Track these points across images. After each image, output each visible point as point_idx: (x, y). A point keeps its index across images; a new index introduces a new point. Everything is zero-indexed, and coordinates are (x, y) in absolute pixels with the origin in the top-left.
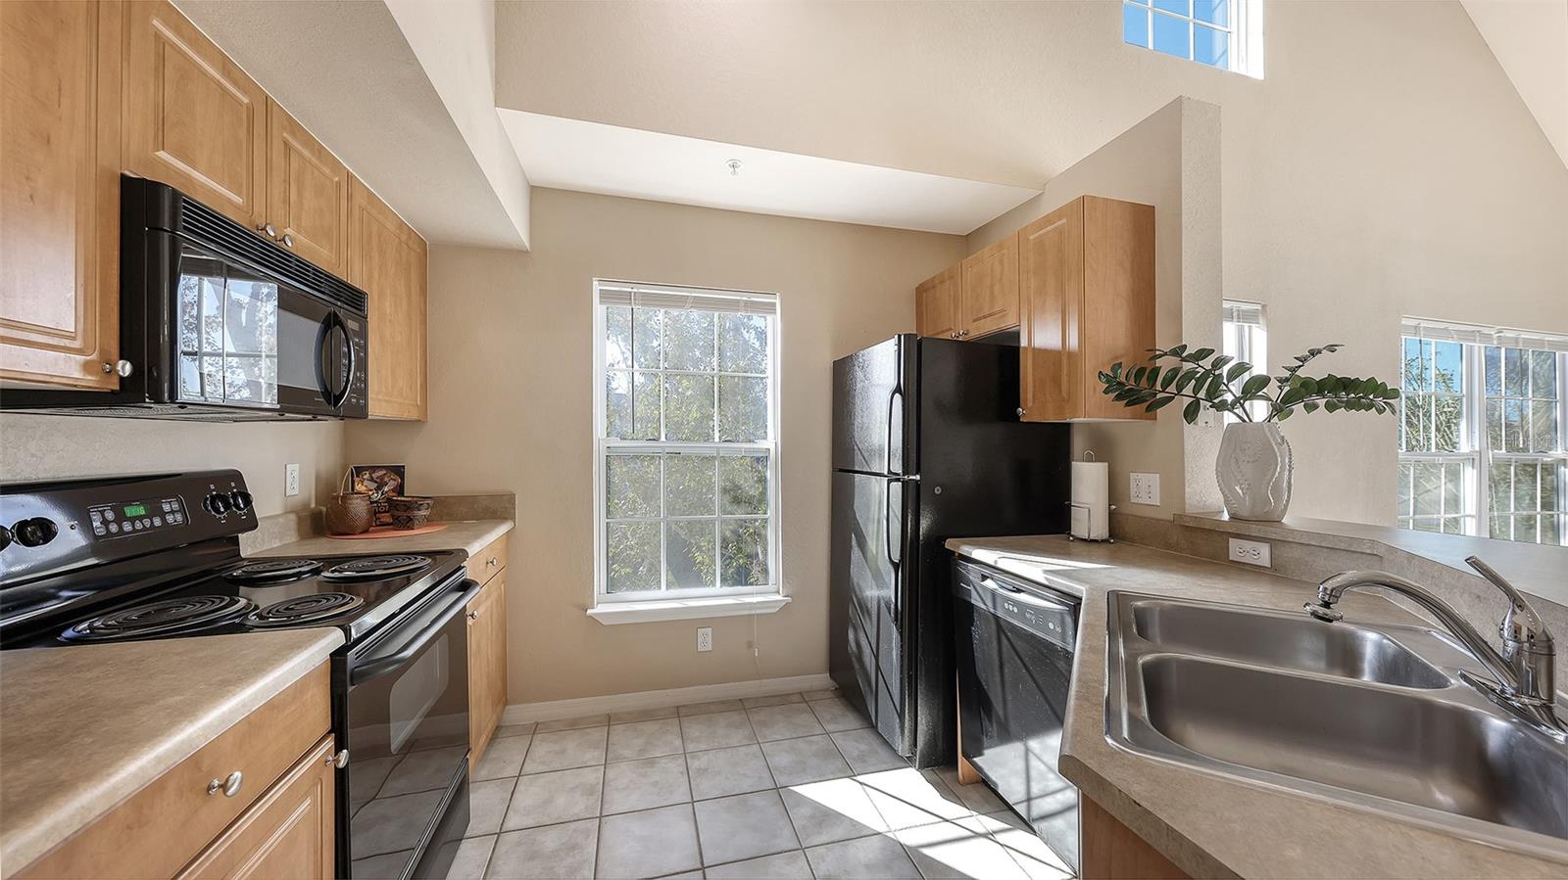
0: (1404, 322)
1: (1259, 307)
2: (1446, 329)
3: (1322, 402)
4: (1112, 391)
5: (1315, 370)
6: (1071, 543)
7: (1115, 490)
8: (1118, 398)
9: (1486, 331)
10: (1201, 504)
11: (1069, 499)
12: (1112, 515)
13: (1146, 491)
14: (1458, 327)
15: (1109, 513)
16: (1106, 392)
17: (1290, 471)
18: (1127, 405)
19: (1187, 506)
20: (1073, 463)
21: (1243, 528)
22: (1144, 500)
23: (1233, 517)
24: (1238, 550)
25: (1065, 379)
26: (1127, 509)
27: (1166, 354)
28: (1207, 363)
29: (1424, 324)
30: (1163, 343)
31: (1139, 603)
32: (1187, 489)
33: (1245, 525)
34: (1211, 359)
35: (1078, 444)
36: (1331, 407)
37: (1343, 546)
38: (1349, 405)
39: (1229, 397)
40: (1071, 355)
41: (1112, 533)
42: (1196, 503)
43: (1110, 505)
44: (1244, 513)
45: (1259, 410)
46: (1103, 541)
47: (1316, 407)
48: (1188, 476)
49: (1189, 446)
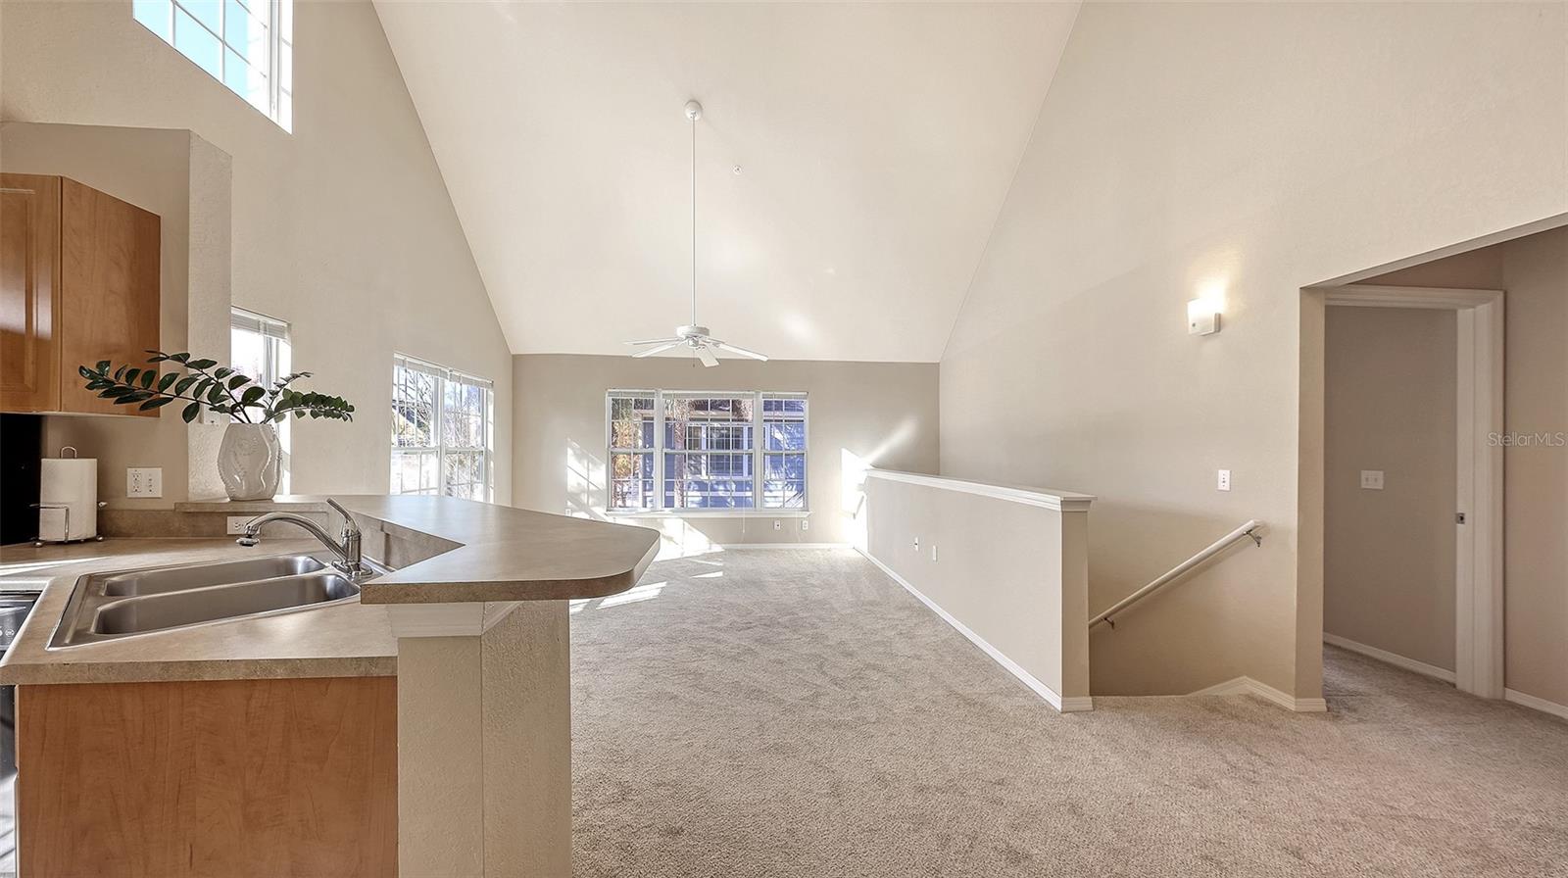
0: (396, 356)
1: (285, 325)
2: (421, 365)
3: (308, 411)
4: (99, 387)
5: (303, 387)
6: (38, 549)
7: (105, 485)
8: (106, 395)
9: (443, 369)
10: (206, 493)
11: (38, 500)
12: (101, 514)
13: (145, 485)
14: (430, 365)
15: (98, 512)
16: (90, 387)
17: (279, 461)
18: (117, 402)
19: (190, 495)
20: (43, 460)
21: (239, 507)
22: (144, 493)
23: (234, 500)
24: (235, 525)
25: (29, 368)
26: (121, 504)
27: (168, 358)
28: (211, 372)
29: (408, 359)
30: (167, 347)
31: (115, 579)
32: (190, 481)
33: (238, 506)
34: (215, 368)
35: (52, 437)
36: (314, 415)
37: (306, 510)
38: (327, 414)
39: (229, 403)
40: (39, 341)
41: (101, 529)
42: (200, 491)
43: (98, 503)
44: (241, 495)
45: (255, 414)
46: (87, 541)
47: (304, 414)
48: (192, 468)
49: (193, 442)
